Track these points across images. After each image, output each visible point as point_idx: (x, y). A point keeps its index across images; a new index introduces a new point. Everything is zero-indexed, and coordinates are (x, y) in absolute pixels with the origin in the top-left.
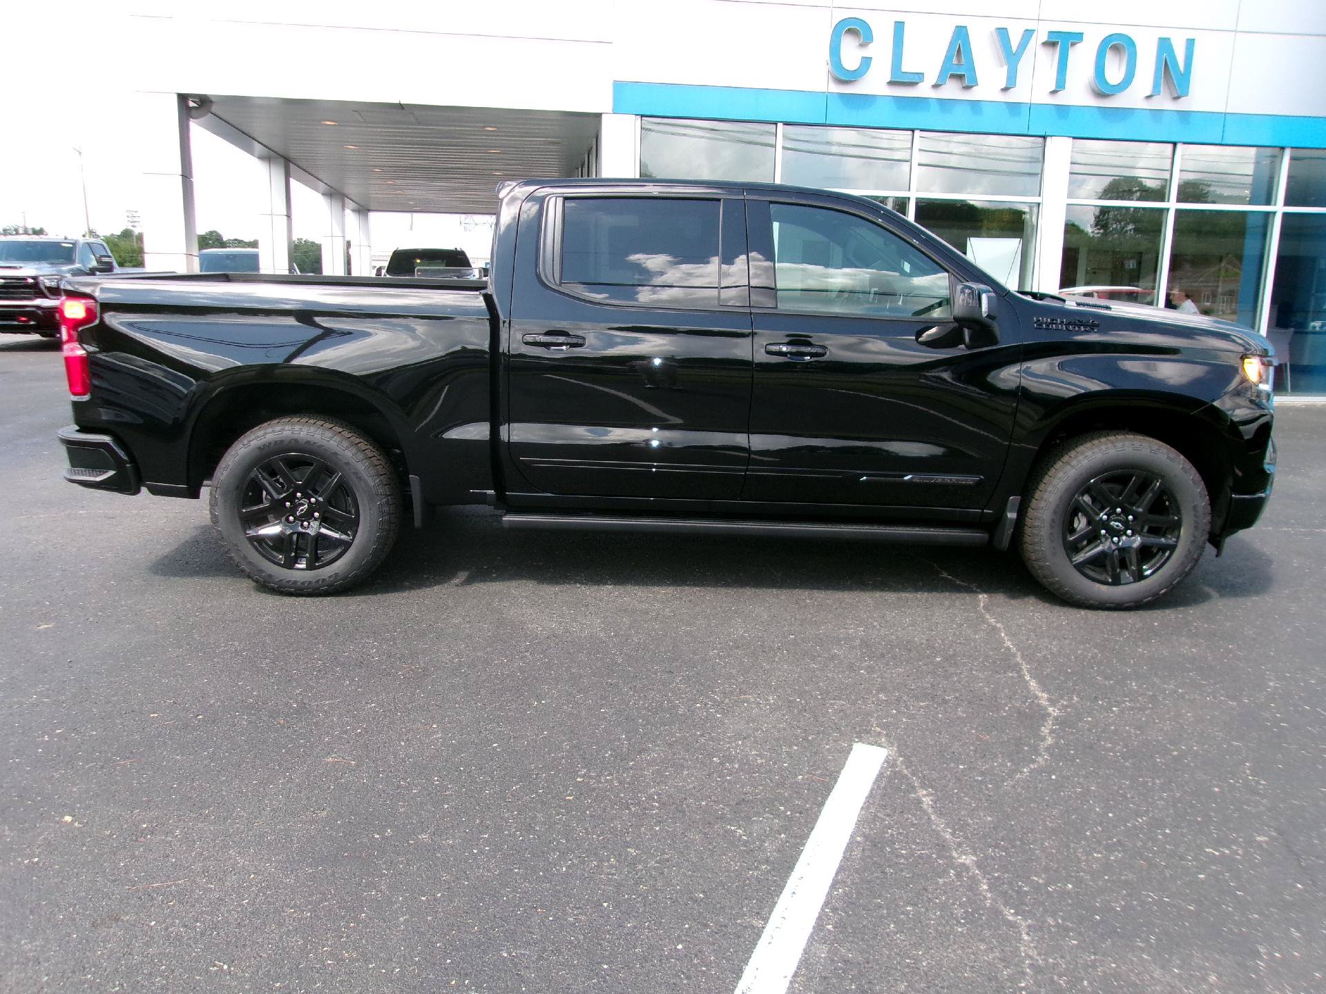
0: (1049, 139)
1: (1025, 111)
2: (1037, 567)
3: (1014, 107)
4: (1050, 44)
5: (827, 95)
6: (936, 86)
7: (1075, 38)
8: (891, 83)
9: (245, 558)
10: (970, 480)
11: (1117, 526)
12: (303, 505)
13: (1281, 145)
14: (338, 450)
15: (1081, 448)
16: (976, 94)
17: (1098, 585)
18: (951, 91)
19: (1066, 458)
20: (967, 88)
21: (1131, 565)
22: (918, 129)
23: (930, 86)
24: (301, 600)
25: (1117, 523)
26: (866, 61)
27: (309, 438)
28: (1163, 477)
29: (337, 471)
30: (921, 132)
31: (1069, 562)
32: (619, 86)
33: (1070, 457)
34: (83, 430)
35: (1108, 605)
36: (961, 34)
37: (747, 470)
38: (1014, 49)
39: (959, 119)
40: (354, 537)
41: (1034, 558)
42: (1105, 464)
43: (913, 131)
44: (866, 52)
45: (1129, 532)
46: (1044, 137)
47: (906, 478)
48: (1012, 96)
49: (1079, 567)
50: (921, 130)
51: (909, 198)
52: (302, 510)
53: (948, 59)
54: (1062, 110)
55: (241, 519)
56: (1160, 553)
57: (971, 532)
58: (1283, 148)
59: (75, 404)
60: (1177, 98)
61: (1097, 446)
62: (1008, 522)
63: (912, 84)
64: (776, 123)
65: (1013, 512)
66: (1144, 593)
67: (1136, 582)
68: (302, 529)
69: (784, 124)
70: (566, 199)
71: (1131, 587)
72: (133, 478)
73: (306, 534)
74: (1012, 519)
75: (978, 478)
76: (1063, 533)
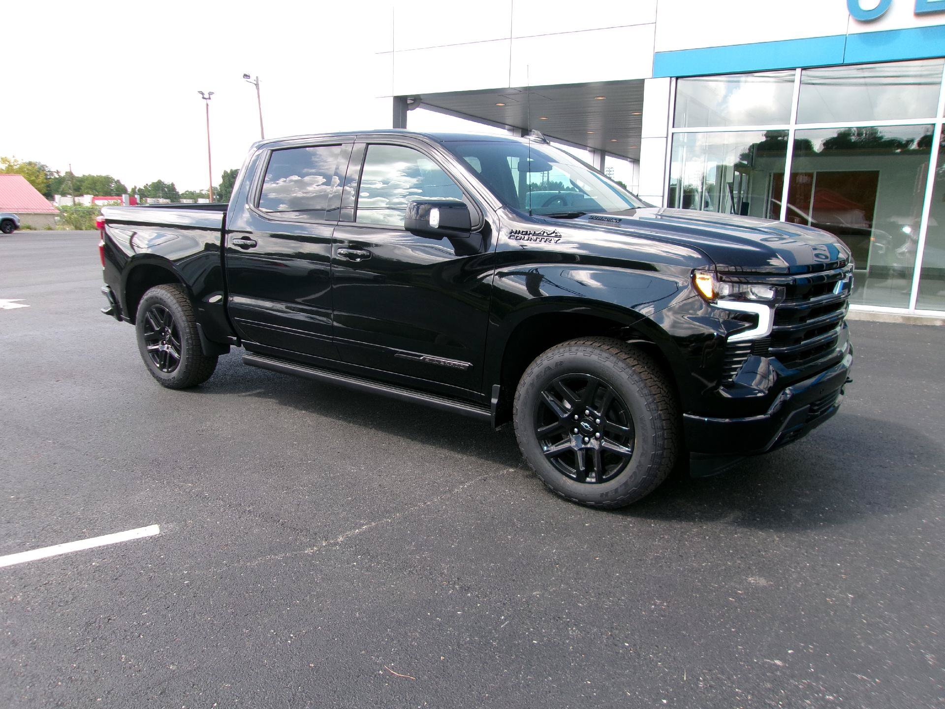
10: (462, 365)
11: (586, 426)
12: (168, 335)
29: (172, 317)
31: (540, 451)
37: (332, 339)
40: (181, 356)
45: (598, 434)
47: (421, 358)
49: (550, 456)
52: (167, 338)
64: (794, 69)
65: (495, 398)
66: (602, 495)
67: (597, 483)
68: (165, 349)
69: (802, 70)
70: (273, 151)
71: (591, 487)
72: (115, 312)
73: (166, 352)
74: (494, 404)
75: (467, 364)
76: (534, 424)
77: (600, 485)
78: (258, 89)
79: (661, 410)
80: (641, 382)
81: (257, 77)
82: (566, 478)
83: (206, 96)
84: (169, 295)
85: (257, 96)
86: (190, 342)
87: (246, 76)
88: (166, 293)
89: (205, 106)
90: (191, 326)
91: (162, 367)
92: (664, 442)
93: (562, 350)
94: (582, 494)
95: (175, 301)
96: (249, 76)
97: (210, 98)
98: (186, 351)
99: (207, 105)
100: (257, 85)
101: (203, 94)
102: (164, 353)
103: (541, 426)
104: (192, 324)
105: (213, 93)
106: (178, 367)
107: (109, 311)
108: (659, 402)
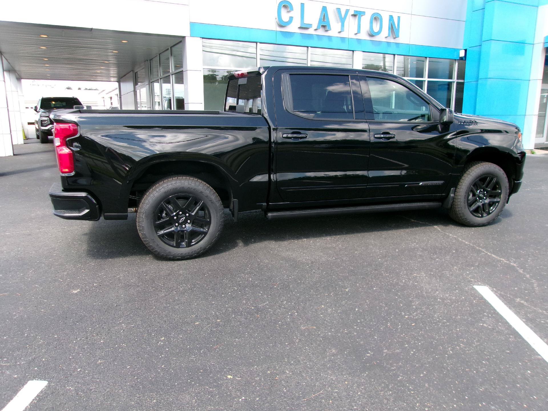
0: (355, 52)
1: (347, 40)
2: (458, 214)
3: (343, 39)
4: (354, 16)
5: (276, 32)
6: (316, 30)
7: (363, 13)
8: (300, 28)
9: (158, 245)
10: (441, 182)
12: (182, 217)
13: (426, 56)
14: (203, 191)
15: (472, 168)
16: (329, 34)
17: (477, 218)
18: (321, 32)
19: (467, 172)
20: (327, 31)
21: (486, 210)
22: (310, 47)
23: (313, 30)
24: (183, 262)
25: (482, 195)
26: (291, 18)
27: (189, 186)
28: (497, 177)
29: (201, 200)
31: (469, 211)
32: (192, 24)
33: (469, 172)
34: (65, 190)
35: (480, 225)
36: (324, 9)
37: (367, 186)
38: (343, 16)
39: (324, 43)
40: (208, 229)
41: (457, 210)
42: (481, 173)
43: (308, 47)
44: (291, 15)
45: (485, 198)
46: (353, 51)
47: (420, 184)
48: (343, 35)
49: (472, 212)
52: (182, 220)
53: (320, 20)
54: (359, 40)
55: (155, 227)
56: (494, 204)
57: (436, 203)
58: (426, 58)
59: (63, 178)
60: (395, 38)
61: (478, 167)
62: (451, 198)
63: (307, 28)
64: (256, 43)
65: (452, 194)
69: (260, 43)
91: (178, 246)
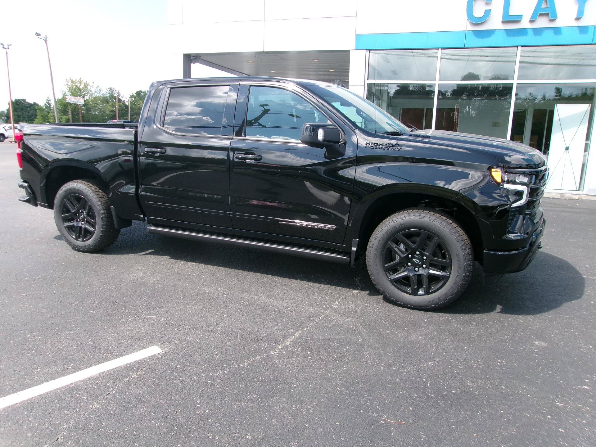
3: (583, 29)
5: (466, 33)
6: (531, 21)
8: (504, 22)
10: (331, 228)
11: (417, 261)
12: (82, 215)
16: (557, 24)
18: (542, 23)
20: (552, 20)
21: (424, 285)
22: (520, 46)
23: (527, 21)
26: (488, 12)
30: (523, 48)
31: (387, 278)
32: (358, 37)
37: (230, 214)
39: (548, 38)
43: (517, 47)
44: (488, 8)
45: (424, 266)
47: (299, 224)
48: (582, 23)
49: (393, 281)
50: (522, 46)
51: (513, 84)
52: (81, 217)
53: (538, 5)
62: (352, 252)
63: (518, 22)
64: (437, 49)
65: (354, 247)
66: (429, 302)
67: (426, 295)
68: (80, 225)
69: (442, 49)
70: (171, 88)
71: (421, 298)
72: (33, 200)
73: (81, 227)
74: (354, 251)
75: (334, 227)
76: (382, 262)
77: (427, 296)
78: (46, 43)
79: (468, 249)
80: (456, 233)
81: (46, 35)
82: (404, 293)
83: (6, 46)
84: (85, 187)
85: (46, 48)
86: (104, 219)
87: (37, 34)
88: (83, 186)
89: (6, 54)
90: (104, 208)
91: (77, 239)
92: (470, 268)
93: (403, 216)
94: (416, 303)
95: (91, 191)
96: (40, 34)
97: (8, 48)
98: (101, 226)
99: (7, 53)
100: (46, 41)
101: (3, 45)
102: (79, 228)
103: (386, 263)
104: (105, 207)
105: (11, 45)
106: (93, 237)
107: (26, 200)
108: (467, 244)
